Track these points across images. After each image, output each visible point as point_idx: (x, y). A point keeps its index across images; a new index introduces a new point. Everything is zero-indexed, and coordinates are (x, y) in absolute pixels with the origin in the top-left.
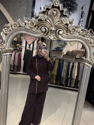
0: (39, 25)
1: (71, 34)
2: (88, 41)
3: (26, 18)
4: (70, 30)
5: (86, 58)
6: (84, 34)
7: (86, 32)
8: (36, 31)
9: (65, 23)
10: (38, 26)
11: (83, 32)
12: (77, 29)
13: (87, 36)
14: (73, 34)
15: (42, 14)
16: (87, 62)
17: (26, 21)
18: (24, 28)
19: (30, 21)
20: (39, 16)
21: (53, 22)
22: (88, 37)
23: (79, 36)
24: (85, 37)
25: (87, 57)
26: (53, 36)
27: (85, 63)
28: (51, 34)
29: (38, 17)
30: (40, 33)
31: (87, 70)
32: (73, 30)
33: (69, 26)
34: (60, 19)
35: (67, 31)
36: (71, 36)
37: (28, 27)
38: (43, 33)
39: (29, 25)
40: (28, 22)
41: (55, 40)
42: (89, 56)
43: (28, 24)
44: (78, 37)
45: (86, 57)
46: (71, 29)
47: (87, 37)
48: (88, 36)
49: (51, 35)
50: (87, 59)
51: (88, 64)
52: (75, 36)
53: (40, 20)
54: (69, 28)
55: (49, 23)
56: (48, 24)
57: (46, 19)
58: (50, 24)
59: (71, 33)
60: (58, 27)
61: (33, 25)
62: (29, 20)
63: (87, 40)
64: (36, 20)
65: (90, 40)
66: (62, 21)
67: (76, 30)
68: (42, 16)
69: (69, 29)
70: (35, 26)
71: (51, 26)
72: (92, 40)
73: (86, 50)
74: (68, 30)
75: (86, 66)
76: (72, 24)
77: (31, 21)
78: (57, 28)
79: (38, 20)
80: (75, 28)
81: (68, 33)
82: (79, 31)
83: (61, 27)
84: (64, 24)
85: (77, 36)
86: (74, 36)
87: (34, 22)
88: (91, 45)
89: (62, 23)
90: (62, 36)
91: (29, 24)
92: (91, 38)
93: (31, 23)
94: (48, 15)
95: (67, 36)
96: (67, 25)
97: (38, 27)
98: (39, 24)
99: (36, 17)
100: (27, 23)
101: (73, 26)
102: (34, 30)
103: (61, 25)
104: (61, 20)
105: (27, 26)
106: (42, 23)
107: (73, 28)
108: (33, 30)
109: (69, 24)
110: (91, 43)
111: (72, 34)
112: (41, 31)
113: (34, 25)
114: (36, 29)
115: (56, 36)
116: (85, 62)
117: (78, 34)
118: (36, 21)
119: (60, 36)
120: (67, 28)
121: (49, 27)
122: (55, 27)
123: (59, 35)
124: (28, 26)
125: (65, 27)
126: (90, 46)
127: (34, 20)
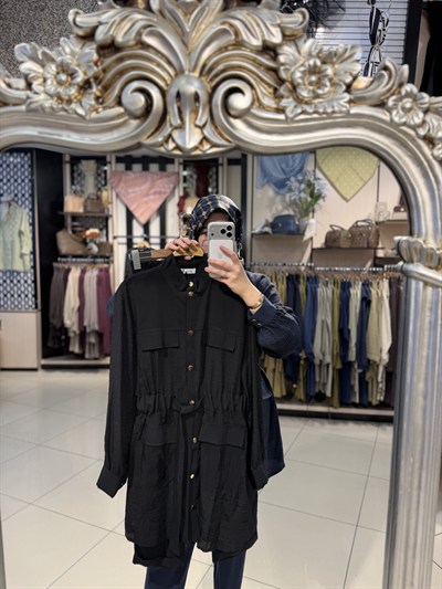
0: (109, 75)
1: (299, 101)
2: (414, 128)
3: (28, 46)
4: (292, 83)
5: (412, 239)
6: (382, 89)
7: (390, 77)
8: (94, 115)
9: (256, 43)
10: (100, 85)
11: (372, 82)
12: (336, 66)
13: (401, 99)
14: (316, 101)
15: (113, 8)
16: (420, 261)
17: (28, 66)
18: (23, 108)
19: (53, 60)
20: (100, 23)
21: (185, 44)
22: (408, 105)
23: (353, 111)
24: (389, 110)
25: (416, 232)
26: (197, 126)
27: (411, 267)
28: (182, 119)
29: (95, 28)
30: (121, 120)
31: (428, 305)
32: (314, 78)
33: (282, 59)
34: (224, 23)
35: (276, 90)
36: (303, 112)
37: (42, 96)
38: (134, 123)
39: (51, 86)
40: (43, 66)
41: (215, 150)
42: (430, 224)
43: (41, 80)
44: (348, 114)
45: (411, 234)
46: (298, 75)
47: (403, 109)
48: (408, 103)
49: (181, 127)
50: (421, 241)
51: (430, 268)
52: (329, 110)
53: (109, 48)
54: (286, 70)
55: (163, 56)
56: (159, 65)
57: (139, 34)
58: (170, 63)
59: (304, 94)
60: (217, 75)
61: (72, 79)
62: (44, 54)
63: (405, 124)
64: (87, 50)
65: (424, 122)
66: (237, 33)
67: (330, 71)
68: (117, 18)
69: (283, 75)
70: (86, 86)
71: (176, 75)
72: (436, 123)
73: (410, 189)
74: (282, 81)
75: (421, 284)
76: (300, 43)
77: (59, 59)
78: (212, 80)
79: (94, 46)
80: (324, 63)
81: (282, 97)
82: (349, 79)
83: (233, 67)
84: (252, 51)
85: (341, 112)
86: (321, 110)
87: (75, 62)
88: (436, 152)
89: (239, 44)
90: (251, 126)
91: (49, 82)
92: (426, 112)
93: (58, 73)
94: (149, 8)
95: (282, 117)
96: (269, 50)
97: (106, 89)
98: (104, 71)
99: (81, 33)
100: (33, 77)
101: (310, 55)
102: (80, 111)
103: (236, 60)
104: (231, 25)
105: (36, 93)
106: (121, 60)
107: (311, 62)
108: (76, 113)
109: (280, 45)
110: (430, 141)
111: (306, 103)
112: (121, 110)
113: (80, 78)
114: (93, 102)
115: (216, 128)
116: (412, 262)
117: (347, 97)
118: (87, 54)
119: (238, 123)
120: (275, 71)
121: (164, 80)
122: (201, 74)
123: (235, 117)
124: (46, 93)
125: (260, 65)
126: (428, 161)
127: (73, 54)
